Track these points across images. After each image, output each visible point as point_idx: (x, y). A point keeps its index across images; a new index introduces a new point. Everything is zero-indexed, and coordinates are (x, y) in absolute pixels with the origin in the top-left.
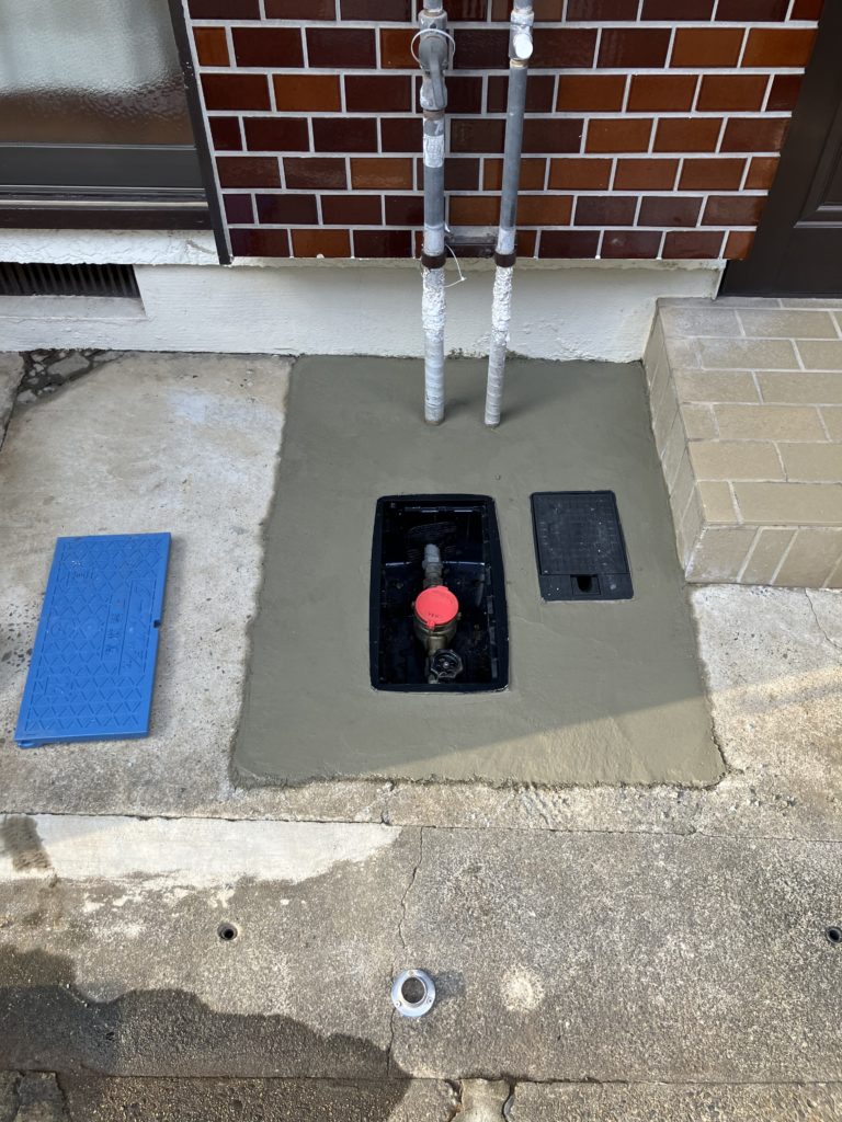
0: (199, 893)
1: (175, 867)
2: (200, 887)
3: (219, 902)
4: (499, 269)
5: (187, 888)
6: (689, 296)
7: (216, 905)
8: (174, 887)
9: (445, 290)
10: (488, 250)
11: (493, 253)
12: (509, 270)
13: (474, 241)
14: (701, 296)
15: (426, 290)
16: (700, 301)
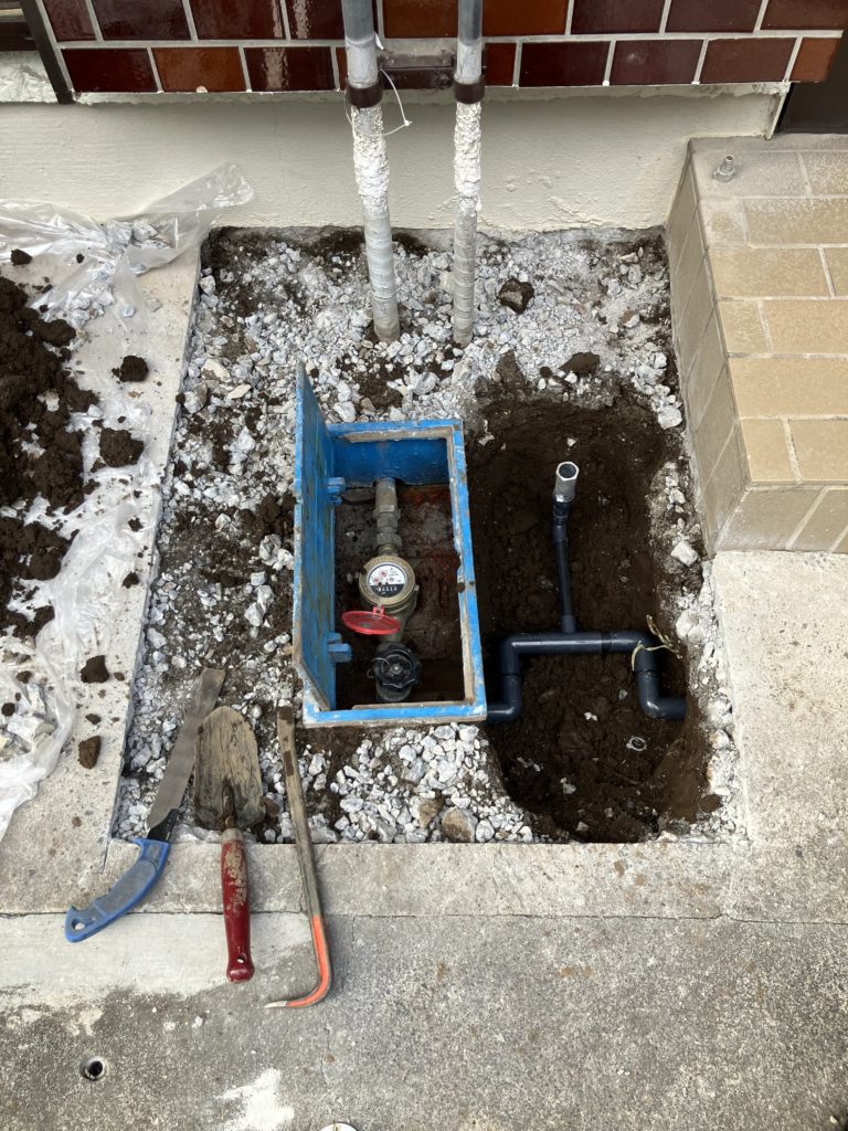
0: (55, 1015)
1: (21, 982)
2: (55, 1005)
3: (81, 1027)
4: (460, 106)
5: (38, 1008)
6: (734, 134)
7: (78, 1032)
8: (21, 1007)
9: (385, 138)
10: (444, 77)
11: (451, 82)
12: (476, 108)
13: (422, 64)
14: (751, 134)
15: (357, 139)
16: (748, 143)
